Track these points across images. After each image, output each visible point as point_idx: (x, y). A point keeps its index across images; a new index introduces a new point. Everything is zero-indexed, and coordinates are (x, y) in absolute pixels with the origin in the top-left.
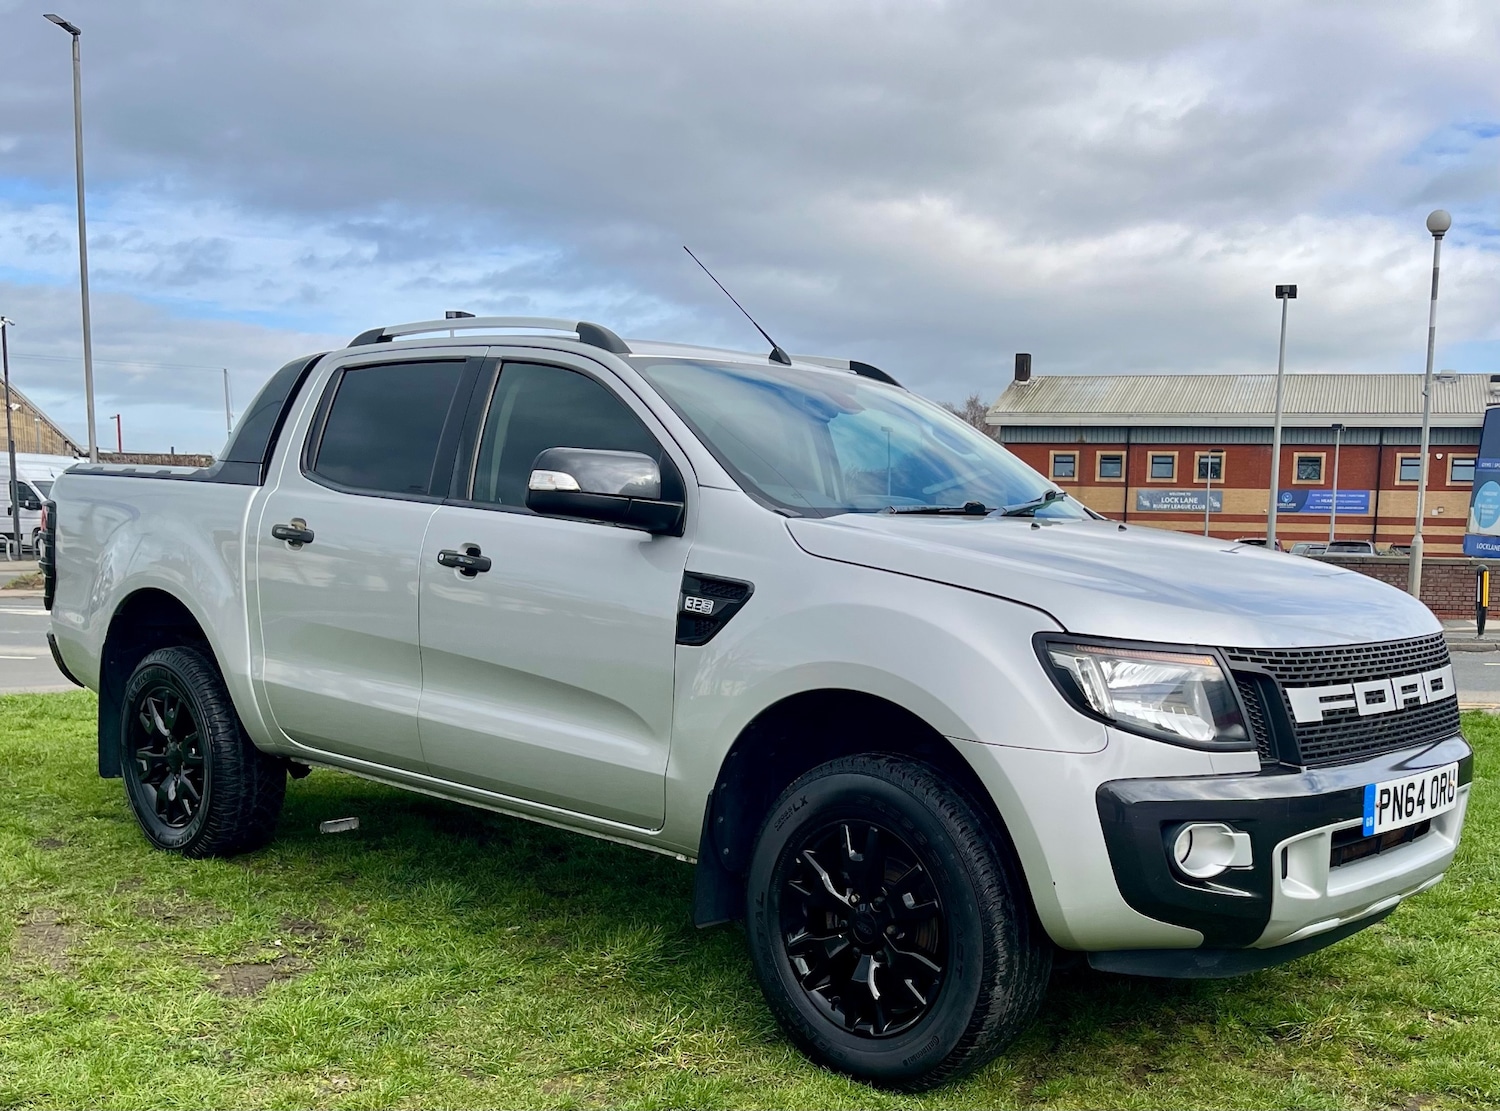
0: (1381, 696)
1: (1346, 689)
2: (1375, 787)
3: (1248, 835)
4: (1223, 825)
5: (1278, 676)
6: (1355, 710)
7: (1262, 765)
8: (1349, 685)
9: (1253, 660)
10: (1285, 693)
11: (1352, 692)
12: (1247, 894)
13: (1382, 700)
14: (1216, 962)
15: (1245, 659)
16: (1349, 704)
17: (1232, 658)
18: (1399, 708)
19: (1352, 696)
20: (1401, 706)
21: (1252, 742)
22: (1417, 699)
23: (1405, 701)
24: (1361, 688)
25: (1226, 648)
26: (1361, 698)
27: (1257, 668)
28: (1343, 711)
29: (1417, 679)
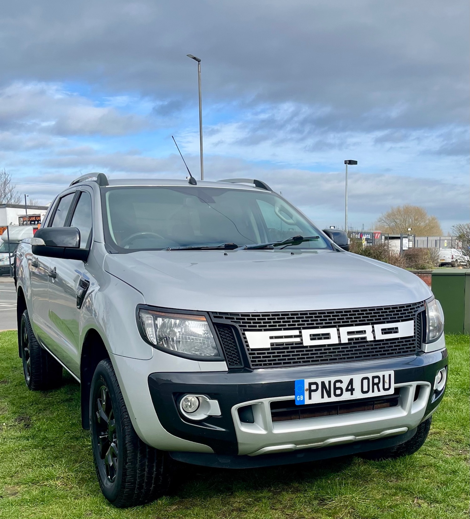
1: (293, 333)
2: (303, 381)
3: (217, 401)
4: (203, 396)
5: (240, 326)
6: (300, 343)
7: (229, 368)
8: (298, 331)
9: (226, 318)
10: (244, 334)
11: (300, 334)
12: (224, 430)
13: (328, 338)
14: (230, 461)
15: (222, 317)
16: (295, 340)
17: (215, 317)
18: (343, 342)
20: (345, 341)
21: (222, 357)
22: (365, 338)
23: (349, 339)
24: (307, 332)
25: (212, 312)
26: (306, 337)
27: (229, 322)
29: (368, 328)
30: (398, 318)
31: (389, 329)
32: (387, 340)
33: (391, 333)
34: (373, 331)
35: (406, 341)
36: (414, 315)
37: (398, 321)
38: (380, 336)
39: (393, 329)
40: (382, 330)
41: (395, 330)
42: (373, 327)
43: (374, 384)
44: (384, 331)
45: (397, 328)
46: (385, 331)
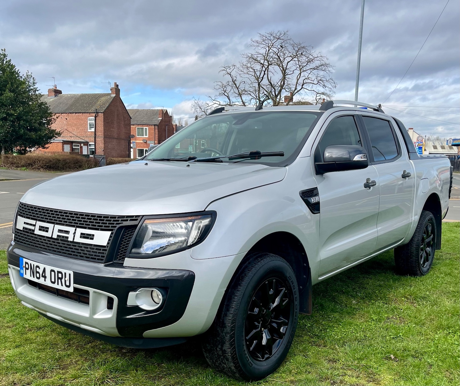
0: (47, 230)
1: (33, 222)
2: (23, 259)
6: (34, 231)
8: (35, 221)
11: (35, 224)
13: (47, 231)
16: (32, 228)
18: (53, 237)
19: (35, 225)
20: (55, 236)
22: (67, 238)
23: (58, 236)
24: (39, 224)
26: (37, 227)
28: (30, 230)
29: (71, 230)
30: (99, 226)
31: (87, 234)
32: (83, 244)
33: (87, 238)
34: (75, 233)
35: (96, 249)
36: (115, 227)
37: (97, 229)
38: (78, 239)
39: (90, 235)
40: (82, 234)
41: (91, 237)
42: (76, 230)
43: (58, 278)
44: (82, 236)
45: (93, 235)
46: (84, 236)
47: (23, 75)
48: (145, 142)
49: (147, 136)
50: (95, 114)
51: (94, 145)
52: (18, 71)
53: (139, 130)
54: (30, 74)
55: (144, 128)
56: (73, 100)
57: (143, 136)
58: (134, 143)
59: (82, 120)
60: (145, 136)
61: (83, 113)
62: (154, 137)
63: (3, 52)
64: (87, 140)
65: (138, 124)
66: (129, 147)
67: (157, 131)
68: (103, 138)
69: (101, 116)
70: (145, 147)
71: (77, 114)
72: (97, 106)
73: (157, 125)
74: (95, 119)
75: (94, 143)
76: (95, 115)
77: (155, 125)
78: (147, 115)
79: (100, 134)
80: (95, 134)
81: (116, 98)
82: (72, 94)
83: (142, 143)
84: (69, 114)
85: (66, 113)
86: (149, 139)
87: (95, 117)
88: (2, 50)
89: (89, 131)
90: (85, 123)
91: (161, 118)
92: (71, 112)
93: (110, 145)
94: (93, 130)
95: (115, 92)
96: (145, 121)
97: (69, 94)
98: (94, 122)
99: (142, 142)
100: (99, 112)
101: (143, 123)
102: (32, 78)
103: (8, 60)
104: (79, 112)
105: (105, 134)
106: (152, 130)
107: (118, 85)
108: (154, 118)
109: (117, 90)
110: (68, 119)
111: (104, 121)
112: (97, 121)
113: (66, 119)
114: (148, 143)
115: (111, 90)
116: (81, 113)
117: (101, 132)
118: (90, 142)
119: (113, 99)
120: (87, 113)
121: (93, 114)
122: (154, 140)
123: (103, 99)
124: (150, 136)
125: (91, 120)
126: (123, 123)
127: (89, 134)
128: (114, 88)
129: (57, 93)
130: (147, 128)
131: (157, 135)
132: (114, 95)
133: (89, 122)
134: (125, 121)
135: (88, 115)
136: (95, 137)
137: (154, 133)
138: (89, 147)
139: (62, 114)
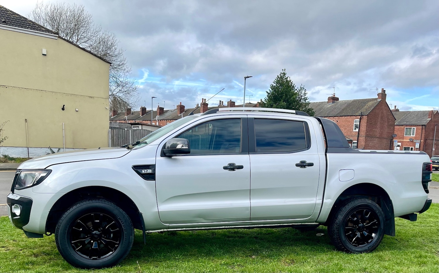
47: (298, 88)
48: (411, 141)
49: (414, 135)
50: (360, 116)
51: (356, 143)
52: (294, 85)
53: (408, 130)
54: (303, 87)
55: (412, 128)
56: (346, 105)
57: (411, 135)
58: (396, 142)
59: (349, 122)
60: (412, 136)
61: (351, 116)
62: (421, 136)
63: (284, 71)
64: (352, 139)
65: (407, 124)
66: (390, 145)
67: (424, 130)
68: (364, 137)
69: (365, 117)
70: (411, 146)
71: (346, 117)
72: (363, 110)
73: (425, 125)
74: (360, 121)
75: (357, 142)
76: (360, 118)
77: (423, 125)
78: (417, 116)
79: (363, 134)
80: (359, 134)
81: (381, 102)
82: (346, 101)
83: (409, 142)
84: (340, 117)
85: (338, 116)
86: (416, 138)
87: (360, 119)
88: (283, 70)
89: (354, 131)
90: (351, 124)
91: (431, 119)
92: (341, 115)
93: (371, 143)
94: (357, 130)
95: (381, 97)
96: (414, 122)
97: (344, 101)
98: (359, 123)
99: (408, 140)
100: (364, 114)
101: (411, 123)
102: (304, 90)
103: (286, 77)
104: (348, 115)
105: (367, 134)
106: (419, 130)
107: (385, 91)
108: (423, 119)
109: (383, 95)
110: (338, 121)
111: (367, 122)
112: (361, 122)
113: (337, 121)
114: (414, 142)
115: (378, 95)
116: (349, 116)
117: (363, 132)
118: (354, 141)
119: (379, 103)
120: (354, 116)
121: (359, 116)
122: (420, 139)
123: (370, 103)
124: (417, 136)
125: (357, 121)
126: (386, 124)
127: (354, 133)
128: (381, 93)
129: (335, 100)
130: (415, 128)
131: (423, 135)
132: (379, 100)
133: (355, 123)
134: (388, 122)
135: (354, 117)
136: (358, 136)
137: (421, 133)
138: (353, 145)
139: (335, 117)
